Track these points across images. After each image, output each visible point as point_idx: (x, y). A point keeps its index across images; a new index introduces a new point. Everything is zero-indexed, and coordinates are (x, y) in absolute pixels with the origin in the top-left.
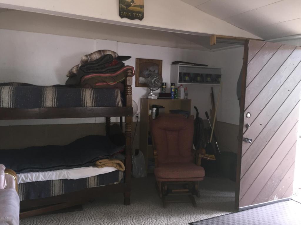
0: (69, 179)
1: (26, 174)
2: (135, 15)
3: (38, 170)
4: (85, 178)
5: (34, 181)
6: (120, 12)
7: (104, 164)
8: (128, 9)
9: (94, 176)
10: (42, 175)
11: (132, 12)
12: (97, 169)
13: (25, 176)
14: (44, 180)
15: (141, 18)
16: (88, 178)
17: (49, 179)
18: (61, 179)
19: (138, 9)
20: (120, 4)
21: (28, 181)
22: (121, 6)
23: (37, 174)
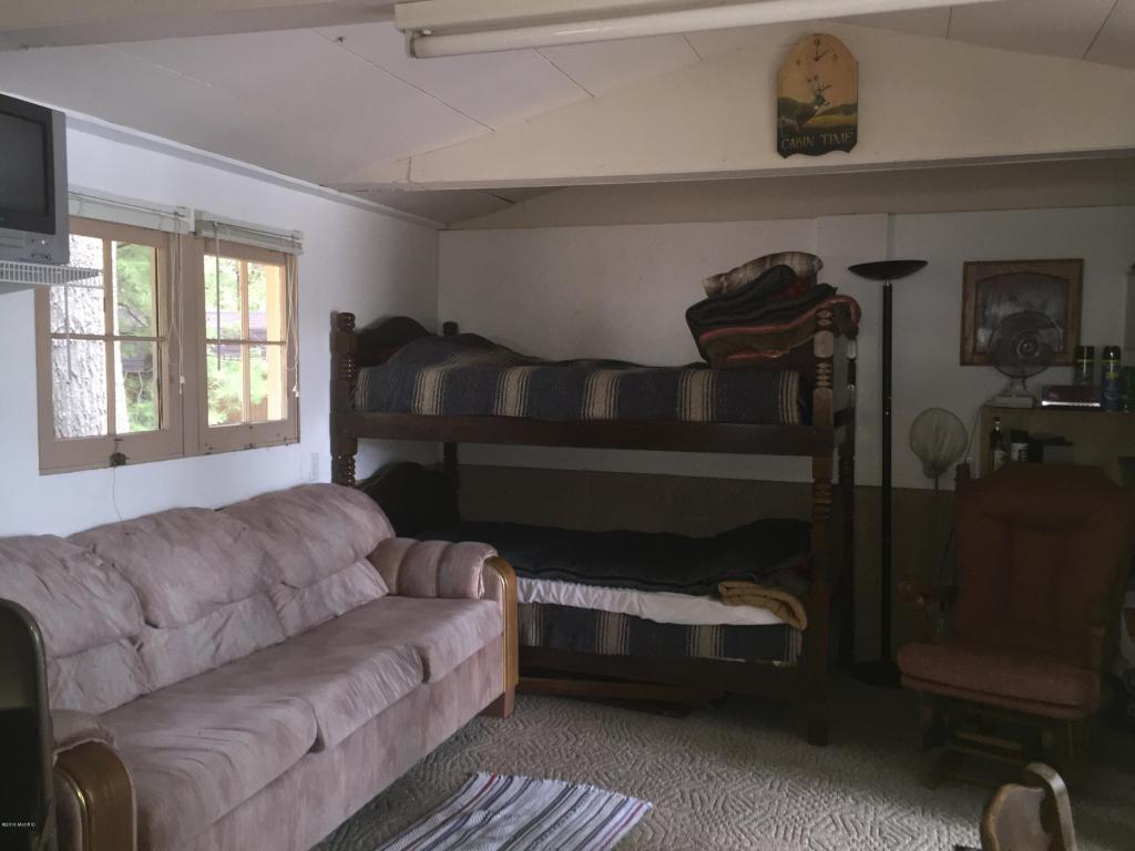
0: (644, 617)
1: (547, 582)
2: (828, 138)
3: (575, 578)
4: (685, 626)
5: (563, 603)
6: (779, 140)
7: (739, 596)
8: (804, 126)
9: (713, 626)
10: (582, 591)
11: (817, 132)
12: (718, 605)
13: (544, 587)
14: (585, 605)
15: (848, 145)
16: (695, 626)
17: (595, 607)
18: (624, 614)
19: (840, 118)
20: (779, 116)
21: (551, 600)
22: (783, 122)
23: (571, 587)
